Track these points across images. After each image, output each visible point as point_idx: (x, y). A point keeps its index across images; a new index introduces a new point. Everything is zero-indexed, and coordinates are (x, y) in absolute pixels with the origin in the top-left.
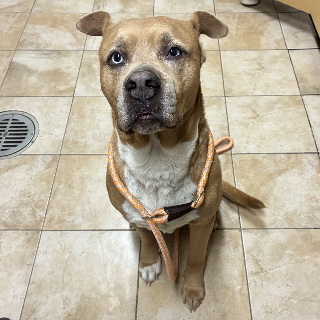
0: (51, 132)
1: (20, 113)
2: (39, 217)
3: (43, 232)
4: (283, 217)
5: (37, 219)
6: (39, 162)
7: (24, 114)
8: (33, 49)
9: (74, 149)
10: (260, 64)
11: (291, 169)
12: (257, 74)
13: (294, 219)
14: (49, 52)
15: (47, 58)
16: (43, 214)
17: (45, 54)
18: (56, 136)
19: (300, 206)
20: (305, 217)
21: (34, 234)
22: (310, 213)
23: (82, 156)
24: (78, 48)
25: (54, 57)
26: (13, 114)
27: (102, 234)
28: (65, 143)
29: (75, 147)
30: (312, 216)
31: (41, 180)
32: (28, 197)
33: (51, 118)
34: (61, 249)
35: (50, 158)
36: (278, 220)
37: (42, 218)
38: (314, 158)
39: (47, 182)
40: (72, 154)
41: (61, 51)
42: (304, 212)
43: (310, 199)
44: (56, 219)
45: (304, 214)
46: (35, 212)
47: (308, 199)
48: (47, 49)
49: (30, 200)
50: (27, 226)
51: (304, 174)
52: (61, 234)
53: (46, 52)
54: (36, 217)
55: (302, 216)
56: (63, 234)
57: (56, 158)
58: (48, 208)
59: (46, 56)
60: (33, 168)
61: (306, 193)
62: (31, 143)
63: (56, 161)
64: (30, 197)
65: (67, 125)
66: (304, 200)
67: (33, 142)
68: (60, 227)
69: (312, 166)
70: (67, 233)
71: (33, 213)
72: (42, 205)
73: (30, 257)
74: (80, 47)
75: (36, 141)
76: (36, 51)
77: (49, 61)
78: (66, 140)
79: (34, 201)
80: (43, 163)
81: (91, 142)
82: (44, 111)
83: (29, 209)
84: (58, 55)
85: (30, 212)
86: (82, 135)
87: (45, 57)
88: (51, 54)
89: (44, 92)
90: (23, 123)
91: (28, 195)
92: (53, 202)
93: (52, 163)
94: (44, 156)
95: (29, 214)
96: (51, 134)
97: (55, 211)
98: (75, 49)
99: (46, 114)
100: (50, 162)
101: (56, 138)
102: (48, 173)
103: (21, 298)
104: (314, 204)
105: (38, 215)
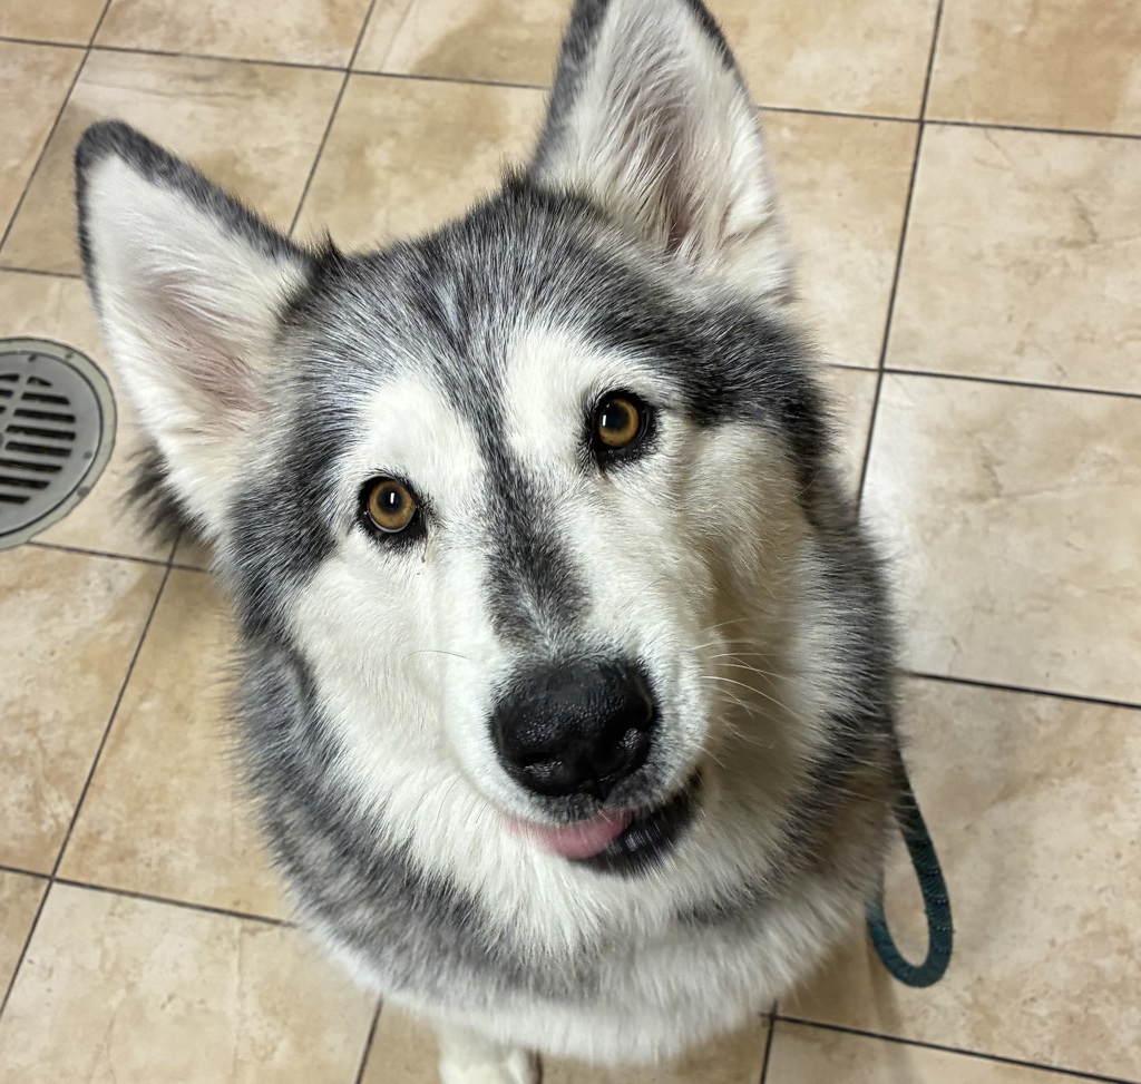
1: (61, 354)
2: (52, 822)
3: (55, 886)
4: (959, 998)
5: (45, 828)
6: (92, 586)
7: (72, 361)
8: (157, 47)
10: (1083, 215)
11: (1061, 778)
12: (1056, 270)
13: (1003, 1016)
14: (212, 68)
15: (198, 98)
16: (66, 811)
17: (197, 79)
19: (1048, 959)
20: (1052, 1016)
21: (24, 890)
22: (1078, 999)
24: (329, 56)
25: (229, 95)
26: (33, 357)
27: (252, 932)
30: (1083, 1018)
31: (86, 667)
32: (28, 731)
34: (102, 967)
35: (133, 576)
36: (938, 1008)
37: (59, 828)
39: (105, 676)
41: (258, 68)
42: (1052, 992)
43: (1101, 937)
44: (107, 843)
45: (1052, 998)
46: (42, 798)
47: (1090, 935)
48: (209, 50)
49: (32, 745)
52: (114, 907)
53: (202, 68)
54: (40, 822)
55: (1042, 1010)
56: (119, 909)
57: (153, 577)
58: (89, 790)
59: (199, 88)
60: (67, 607)
61: (1091, 904)
62: (75, 497)
63: (151, 592)
64: (33, 731)
66: (1073, 933)
67: (84, 493)
68: (116, 877)
70: (134, 908)
71: (35, 802)
72: (69, 775)
74: (336, 53)
75: (95, 490)
76: (166, 58)
77: (206, 112)
79: (44, 751)
80: (102, 593)
83: (22, 781)
84: (244, 84)
85: (25, 796)
87: (194, 94)
88: (220, 77)
90: (63, 401)
91: (27, 722)
92: (108, 768)
93: (134, 599)
94: (111, 563)
95: (20, 805)
97: (109, 807)
98: (317, 62)
100: (131, 593)
102: (114, 638)
104: (1108, 963)
105: (48, 811)
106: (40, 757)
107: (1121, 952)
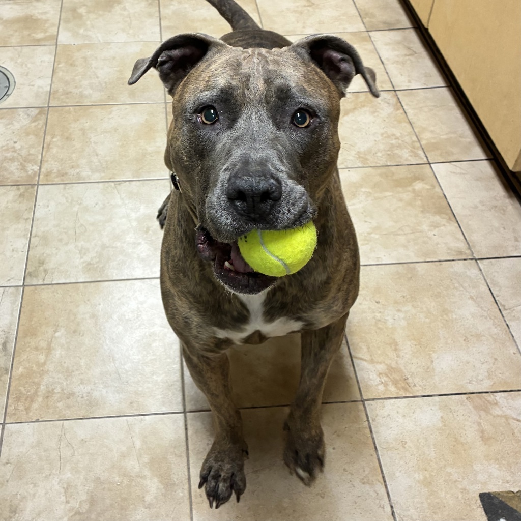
0: (32, 84)
2: (32, 171)
3: (39, 186)
4: (354, 157)
6: (21, 116)
9: (67, 100)
13: (369, 158)
15: (12, 4)
16: (36, 168)
18: (39, 87)
19: (376, 144)
20: (383, 155)
21: (28, 189)
22: (389, 150)
23: (78, 107)
27: (119, 184)
28: (54, 94)
29: (67, 98)
30: (392, 154)
31: (28, 134)
32: (12, 152)
33: (29, 68)
34: (67, 201)
35: (36, 111)
36: (349, 160)
37: (35, 172)
38: (390, 96)
39: (36, 135)
40: (65, 105)
43: (388, 137)
44: (55, 173)
45: (381, 152)
46: (25, 166)
47: (385, 137)
49: (15, 155)
50: (18, 181)
51: (378, 112)
54: (27, 172)
55: (379, 154)
56: (67, 187)
57: (44, 111)
58: (42, 162)
60: (14, 122)
61: (382, 131)
62: (6, 97)
63: (44, 114)
64: (15, 151)
65: (52, 76)
66: (380, 138)
67: (8, 95)
68: (62, 180)
69: (388, 103)
70: (73, 187)
71: (23, 168)
72: (34, 159)
73: (26, 212)
75: (12, 94)
77: (16, 7)
78: (54, 91)
79: (21, 156)
80: (26, 117)
81: (88, 91)
82: (18, 61)
83: (16, 163)
85: (18, 167)
86: (75, 85)
89: (14, 41)
91: (12, 150)
92: (47, 156)
93: (39, 116)
94: (27, 109)
95: (18, 169)
96: (33, 86)
97: (52, 165)
99: (22, 65)
100: (37, 115)
101: (40, 90)
102: (35, 126)
103: (23, 252)
104: (394, 142)
105: (29, 169)
106: (20, 157)
107: (396, 139)
